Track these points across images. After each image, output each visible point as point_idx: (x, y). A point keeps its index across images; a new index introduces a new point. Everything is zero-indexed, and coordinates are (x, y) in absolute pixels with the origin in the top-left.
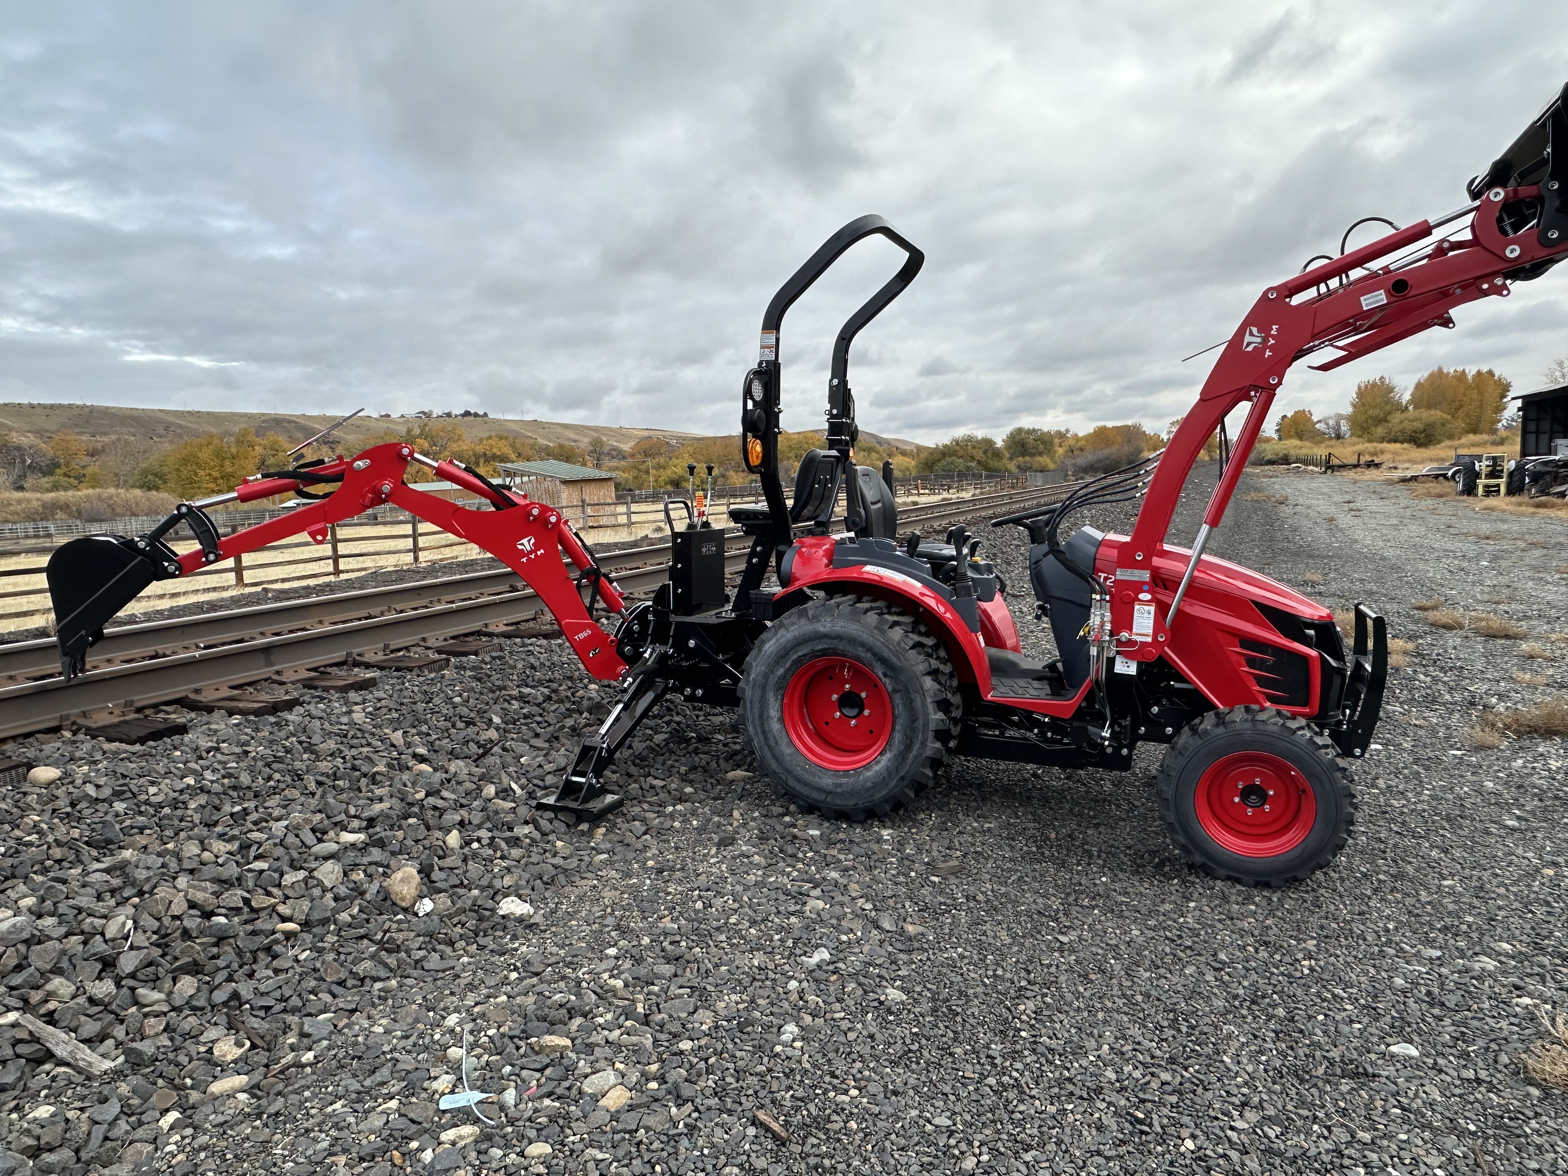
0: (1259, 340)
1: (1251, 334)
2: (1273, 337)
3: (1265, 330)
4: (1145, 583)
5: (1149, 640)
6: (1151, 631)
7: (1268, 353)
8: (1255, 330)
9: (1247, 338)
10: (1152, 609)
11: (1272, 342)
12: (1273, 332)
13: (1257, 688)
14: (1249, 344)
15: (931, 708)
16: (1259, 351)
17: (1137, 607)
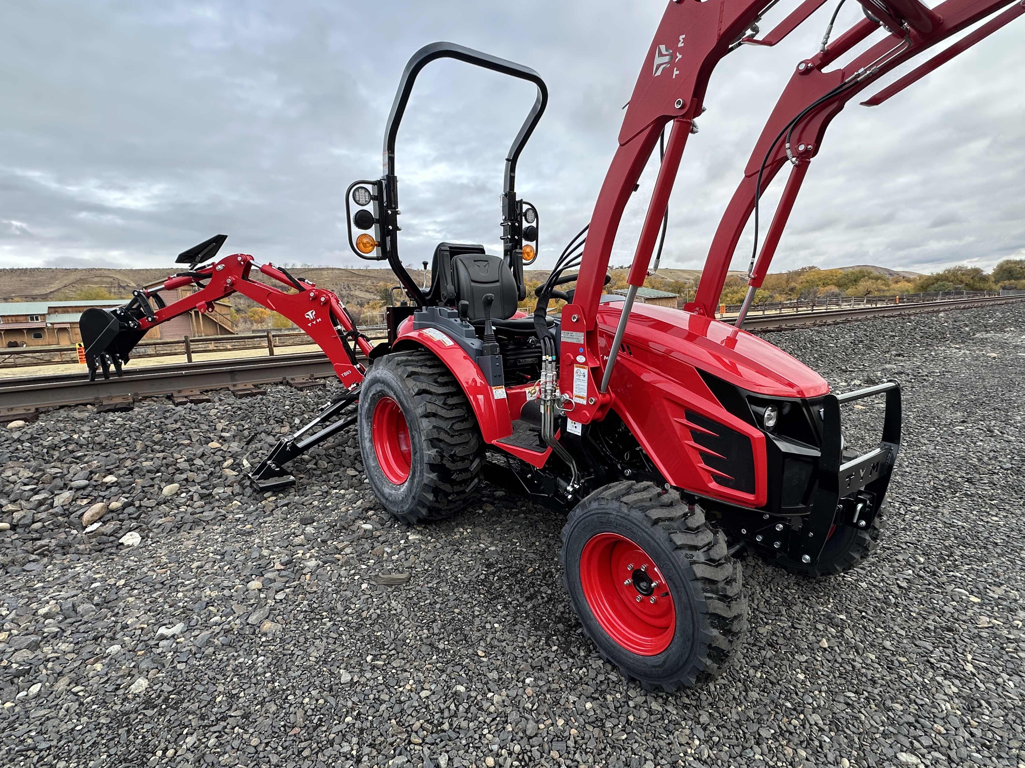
0: (667, 59)
1: (661, 55)
2: (681, 50)
3: (672, 45)
4: (580, 345)
5: (584, 402)
6: (585, 394)
7: (676, 72)
8: (663, 47)
9: (658, 60)
10: (585, 371)
11: (680, 56)
12: (681, 45)
13: (703, 465)
14: (657, 69)
15: (425, 445)
16: (667, 72)
17: (576, 369)
